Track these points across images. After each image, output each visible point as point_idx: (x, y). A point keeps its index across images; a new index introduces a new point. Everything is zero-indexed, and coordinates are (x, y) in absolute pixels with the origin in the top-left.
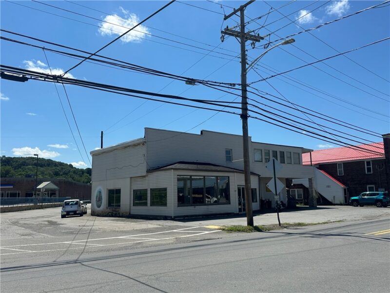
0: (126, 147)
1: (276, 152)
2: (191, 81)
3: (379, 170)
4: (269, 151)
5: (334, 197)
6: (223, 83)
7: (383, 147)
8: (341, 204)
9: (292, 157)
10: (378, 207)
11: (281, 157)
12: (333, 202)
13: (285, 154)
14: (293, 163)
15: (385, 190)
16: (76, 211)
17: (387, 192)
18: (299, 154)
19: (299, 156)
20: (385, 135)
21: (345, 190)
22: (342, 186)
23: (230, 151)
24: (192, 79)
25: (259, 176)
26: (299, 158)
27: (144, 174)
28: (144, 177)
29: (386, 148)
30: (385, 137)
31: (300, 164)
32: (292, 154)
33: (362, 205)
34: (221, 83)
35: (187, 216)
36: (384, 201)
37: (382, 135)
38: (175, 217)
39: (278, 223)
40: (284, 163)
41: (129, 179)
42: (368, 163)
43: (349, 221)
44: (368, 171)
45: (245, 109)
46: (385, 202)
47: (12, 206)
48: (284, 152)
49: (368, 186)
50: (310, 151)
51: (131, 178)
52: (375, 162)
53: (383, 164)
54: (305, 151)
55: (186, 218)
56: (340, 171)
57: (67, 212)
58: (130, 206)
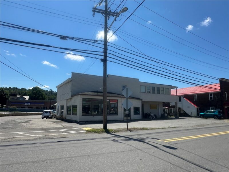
0: (66, 83)
1: (155, 87)
2: (63, 38)
3: (217, 98)
4: (150, 87)
5: (192, 113)
6: (88, 40)
7: (219, 85)
8: (195, 117)
9: (164, 91)
10: (215, 119)
11: (157, 90)
12: (191, 116)
13: (160, 89)
14: (165, 94)
15: (221, 110)
16: (48, 116)
17: (221, 111)
18: (169, 89)
19: (169, 90)
20: (220, 79)
21: (198, 109)
22: (196, 107)
23: (125, 86)
24: (65, 36)
25: (142, 100)
26: (169, 91)
27: (70, 97)
28: (71, 99)
29: (221, 86)
30: (221, 80)
31: (169, 94)
32: (164, 89)
33: (206, 118)
34: (87, 40)
35: (88, 121)
36: (219, 115)
37: (219, 79)
38: (80, 121)
39: (127, 128)
40: (159, 93)
41: (66, 100)
42: (211, 95)
43: (183, 127)
44: (211, 99)
45: (105, 56)
46: (219, 117)
47: (14, 113)
48: (159, 88)
49: (210, 107)
50: (176, 87)
51: (67, 99)
52: (215, 94)
53: (219, 95)
54: (173, 87)
55: (87, 122)
56: (196, 99)
57: (44, 116)
58: (66, 114)
